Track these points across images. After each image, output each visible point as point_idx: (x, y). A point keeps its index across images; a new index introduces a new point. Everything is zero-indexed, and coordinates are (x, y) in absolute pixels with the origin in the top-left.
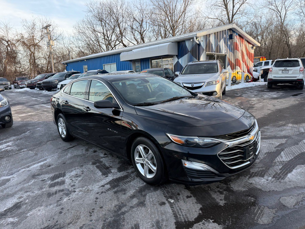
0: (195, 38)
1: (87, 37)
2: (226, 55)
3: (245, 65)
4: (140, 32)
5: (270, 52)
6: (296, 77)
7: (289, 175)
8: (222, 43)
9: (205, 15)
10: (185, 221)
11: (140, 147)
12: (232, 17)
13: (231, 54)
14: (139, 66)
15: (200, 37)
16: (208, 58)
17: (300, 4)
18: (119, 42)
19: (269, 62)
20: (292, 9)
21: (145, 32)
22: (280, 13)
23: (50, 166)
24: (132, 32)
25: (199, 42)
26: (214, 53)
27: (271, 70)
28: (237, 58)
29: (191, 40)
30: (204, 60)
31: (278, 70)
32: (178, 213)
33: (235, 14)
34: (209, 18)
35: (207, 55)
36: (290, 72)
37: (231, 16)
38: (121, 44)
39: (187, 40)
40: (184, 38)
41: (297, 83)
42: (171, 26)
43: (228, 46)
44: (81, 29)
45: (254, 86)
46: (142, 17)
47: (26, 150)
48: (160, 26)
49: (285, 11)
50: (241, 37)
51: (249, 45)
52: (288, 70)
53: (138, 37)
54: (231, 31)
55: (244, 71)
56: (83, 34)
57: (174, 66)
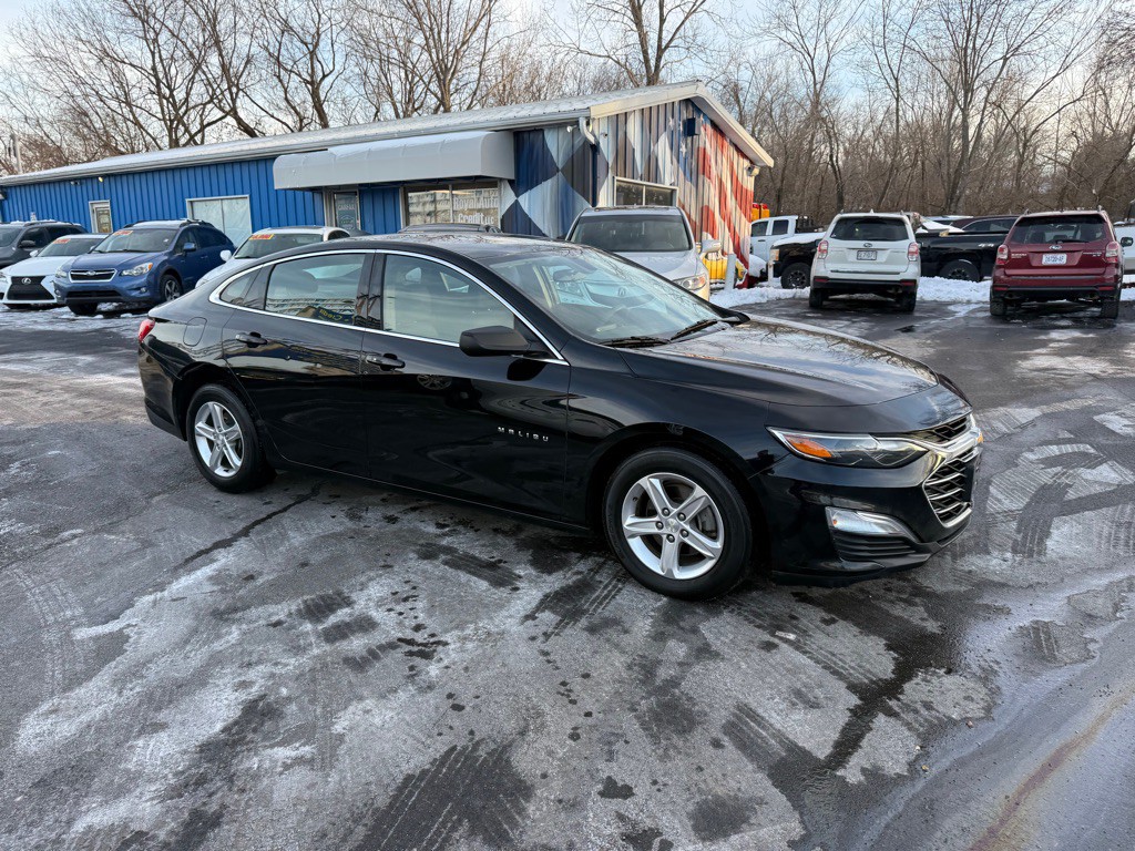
0: (583, 122)
1: (80, 82)
2: (673, 191)
3: (727, 229)
4: (309, 79)
5: (780, 190)
6: (898, 273)
7: (1049, 543)
8: (662, 148)
9: (567, 41)
10: (872, 681)
11: (652, 480)
12: (659, 58)
13: (688, 191)
14: (351, 214)
15: (596, 121)
16: (622, 200)
17: (869, 35)
18: (221, 114)
19: (787, 222)
20: (848, 48)
21: (328, 81)
22: (812, 60)
23: (251, 578)
24: (279, 77)
25: (595, 136)
26: (638, 181)
27: (824, 247)
28: (706, 203)
29: (569, 129)
30: (610, 205)
31: (846, 251)
32: (835, 663)
33: (667, 47)
34: (581, 52)
35: (619, 189)
36: (882, 257)
37: (652, 53)
38: (230, 120)
39: (550, 129)
40: (544, 118)
41: (900, 291)
42: (434, 65)
43: (682, 160)
44: (47, 41)
45: (764, 301)
46: (317, 21)
47: (79, 531)
48: (385, 61)
49: (826, 52)
50: (719, 129)
51: (741, 159)
52: (875, 251)
53: (302, 96)
54: (691, 108)
55: (726, 250)
56: (54, 67)
57: (502, 221)
